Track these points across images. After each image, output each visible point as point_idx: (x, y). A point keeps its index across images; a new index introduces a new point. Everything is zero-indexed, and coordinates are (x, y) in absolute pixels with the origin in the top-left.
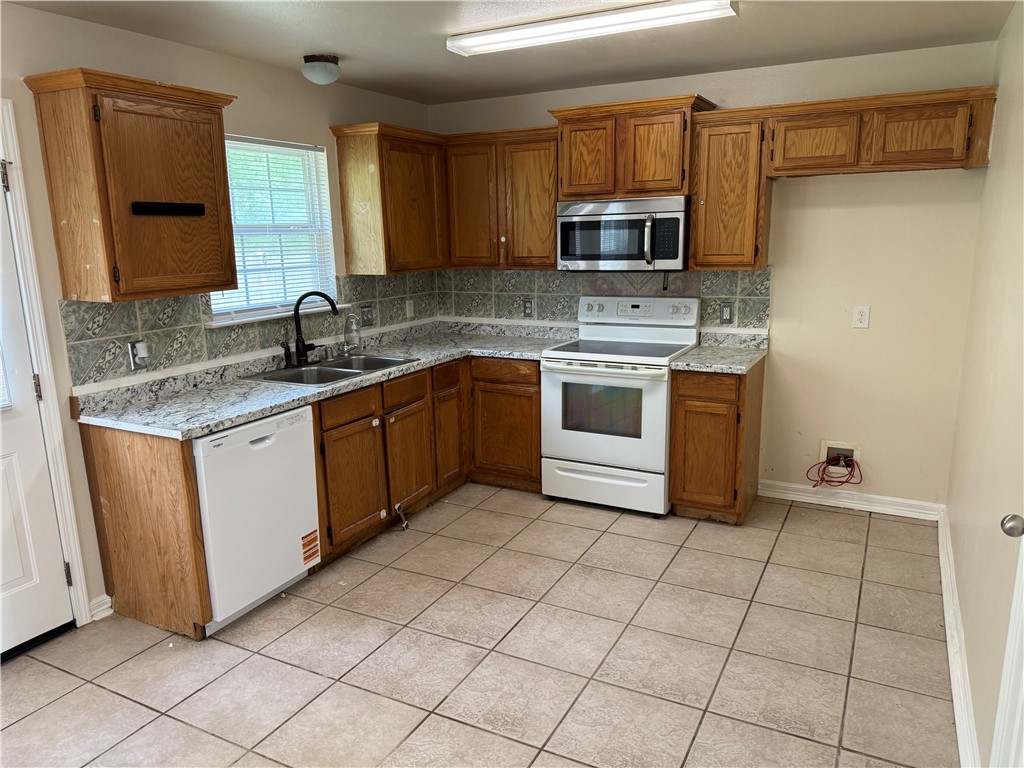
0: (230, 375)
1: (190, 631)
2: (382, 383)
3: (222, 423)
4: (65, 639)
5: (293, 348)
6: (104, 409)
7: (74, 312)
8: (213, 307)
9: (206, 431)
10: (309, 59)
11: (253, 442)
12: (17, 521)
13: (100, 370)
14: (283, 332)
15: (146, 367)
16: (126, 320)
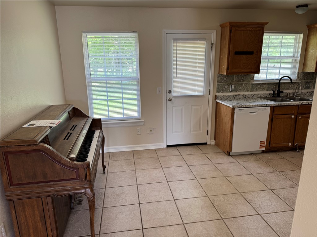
0: (255, 96)
1: (226, 152)
2: (299, 105)
3: (243, 106)
4: (204, 146)
5: (276, 92)
6: (222, 99)
7: (220, 77)
8: (255, 78)
9: (238, 107)
10: (298, 7)
11: (251, 112)
12: (200, 118)
13: (223, 90)
14: (275, 87)
15: (234, 91)
16: (231, 80)
